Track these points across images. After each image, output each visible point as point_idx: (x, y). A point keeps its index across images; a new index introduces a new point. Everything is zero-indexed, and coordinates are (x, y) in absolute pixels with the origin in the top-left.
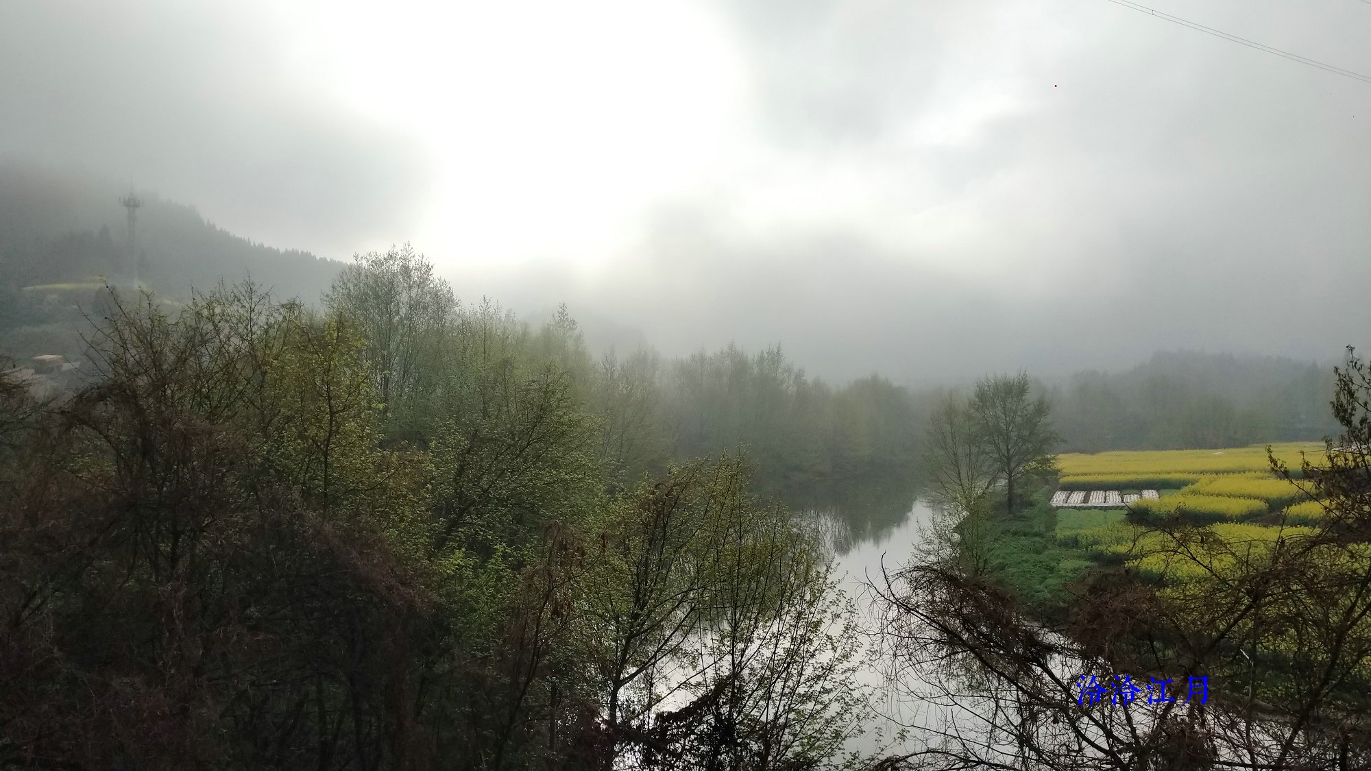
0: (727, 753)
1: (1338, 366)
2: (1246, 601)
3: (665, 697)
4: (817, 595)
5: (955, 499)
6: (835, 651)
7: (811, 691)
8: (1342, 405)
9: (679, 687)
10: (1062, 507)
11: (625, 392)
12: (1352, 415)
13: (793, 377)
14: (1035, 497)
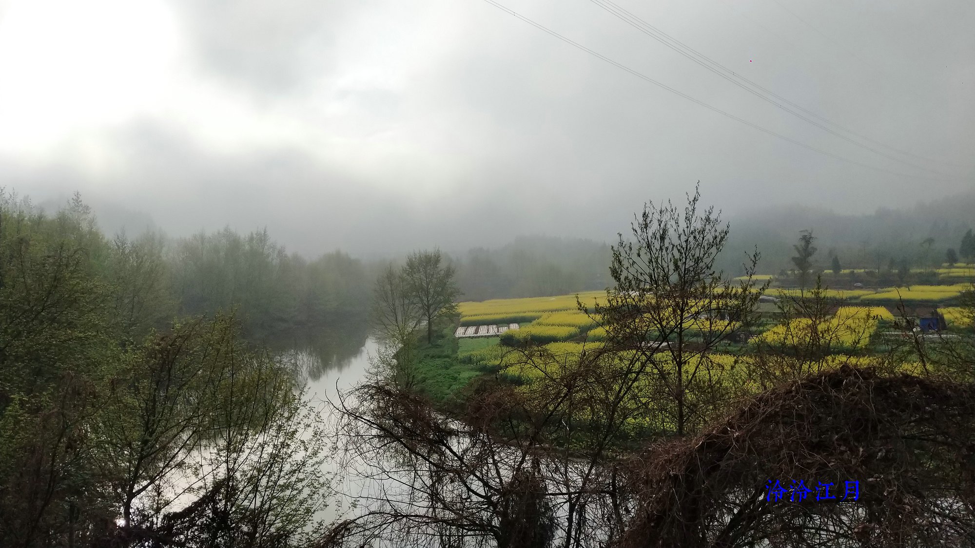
0: (222, 536)
1: (613, 245)
2: (565, 390)
3: (172, 501)
4: (293, 412)
5: (393, 336)
6: (307, 451)
7: (289, 481)
8: (615, 269)
9: (184, 492)
10: (462, 338)
11: (135, 264)
12: (620, 274)
13: (276, 252)
14: (446, 331)
